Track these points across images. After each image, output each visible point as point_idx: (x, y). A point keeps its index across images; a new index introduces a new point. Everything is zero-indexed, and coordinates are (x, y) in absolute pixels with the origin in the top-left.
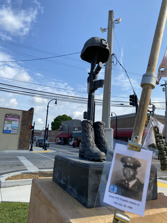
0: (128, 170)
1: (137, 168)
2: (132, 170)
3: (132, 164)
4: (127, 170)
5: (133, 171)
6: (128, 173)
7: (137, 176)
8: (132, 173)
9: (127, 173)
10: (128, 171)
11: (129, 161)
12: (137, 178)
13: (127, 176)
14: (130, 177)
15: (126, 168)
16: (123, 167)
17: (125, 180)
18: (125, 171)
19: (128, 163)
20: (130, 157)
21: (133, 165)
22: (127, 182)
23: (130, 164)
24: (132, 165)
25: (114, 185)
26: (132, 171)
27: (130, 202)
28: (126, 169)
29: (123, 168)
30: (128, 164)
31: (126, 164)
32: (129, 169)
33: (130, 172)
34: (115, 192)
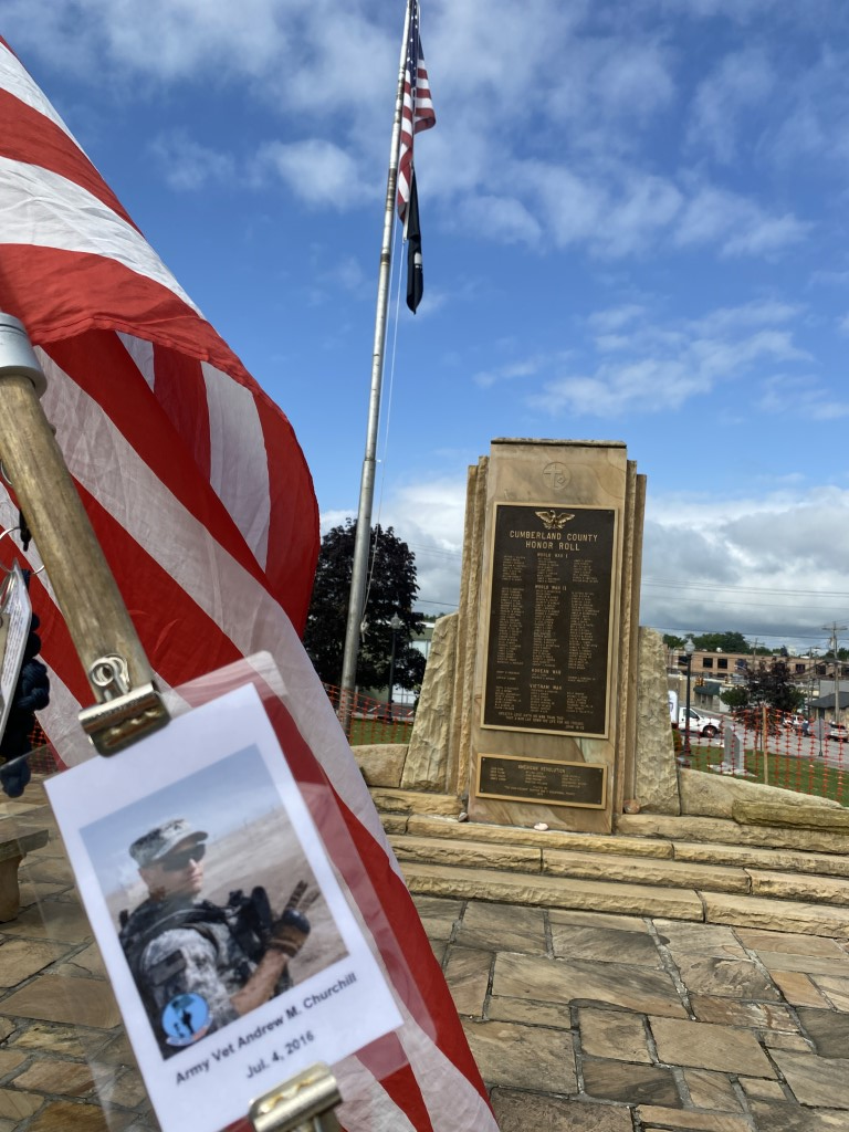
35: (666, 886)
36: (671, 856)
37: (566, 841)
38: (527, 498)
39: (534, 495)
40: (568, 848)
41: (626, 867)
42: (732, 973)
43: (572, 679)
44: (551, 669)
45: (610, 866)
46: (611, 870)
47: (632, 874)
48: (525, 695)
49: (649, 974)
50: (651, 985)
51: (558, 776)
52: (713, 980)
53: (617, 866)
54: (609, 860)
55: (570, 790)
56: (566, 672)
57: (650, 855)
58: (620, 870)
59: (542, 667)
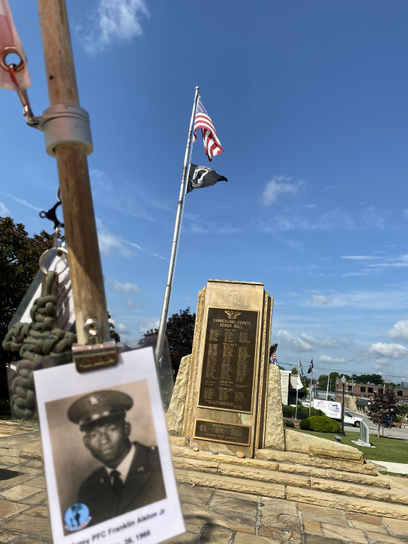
0: (101, 434)
1: (124, 415)
2: (113, 426)
3: (105, 410)
4: (97, 436)
5: (116, 428)
6: (104, 441)
7: (132, 438)
8: (115, 436)
9: (100, 445)
10: (104, 437)
11: (95, 405)
12: (136, 443)
13: (106, 452)
14: (115, 449)
15: (92, 433)
16: (84, 434)
17: (102, 470)
18: (94, 441)
19: (95, 413)
20: (96, 394)
21: (112, 411)
22: (109, 470)
23: (100, 413)
24: (106, 413)
25: (76, 505)
26: (112, 430)
27: (139, 520)
28: (94, 436)
29: (85, 437)
30: (96, 417)
31: (89, 419)
32: (102, 430)
33: (108, 438)
34: (86, 523)
35: (272, 482)
36: (277, 469)
37: (231, 460)
38: (222, 305)
39: (225, 304)
40: (231, 463)
41: (255, 473)
42: (285, 519)
43: (237, 386)
44: (229, 381)
45: (248, 472)
46: (248, 474)
47: (257, 476)
48: (217, 392)
49: (247, 517)
50: (246, 521)
51: (230, 430)
52: (275, 521)
53: (251, 472)
54: (248, 469)
55: (235, 437)
56: (235, 383)
57: (267, 468)
58: (252, 474)
59: (225, 380)
